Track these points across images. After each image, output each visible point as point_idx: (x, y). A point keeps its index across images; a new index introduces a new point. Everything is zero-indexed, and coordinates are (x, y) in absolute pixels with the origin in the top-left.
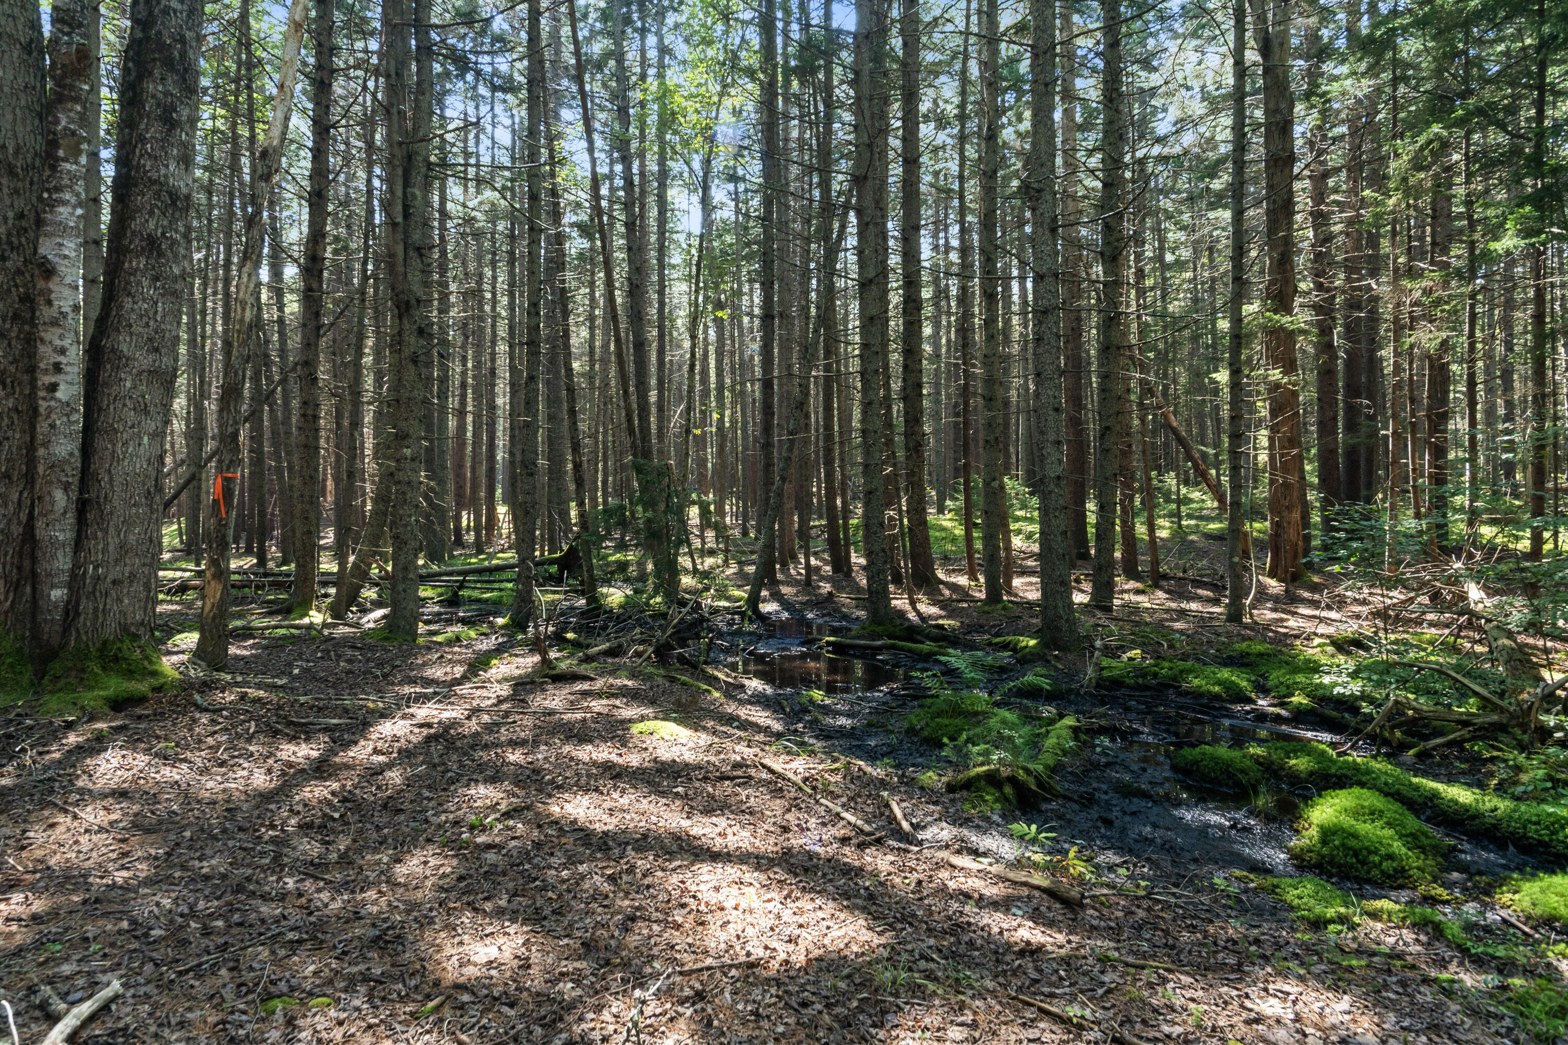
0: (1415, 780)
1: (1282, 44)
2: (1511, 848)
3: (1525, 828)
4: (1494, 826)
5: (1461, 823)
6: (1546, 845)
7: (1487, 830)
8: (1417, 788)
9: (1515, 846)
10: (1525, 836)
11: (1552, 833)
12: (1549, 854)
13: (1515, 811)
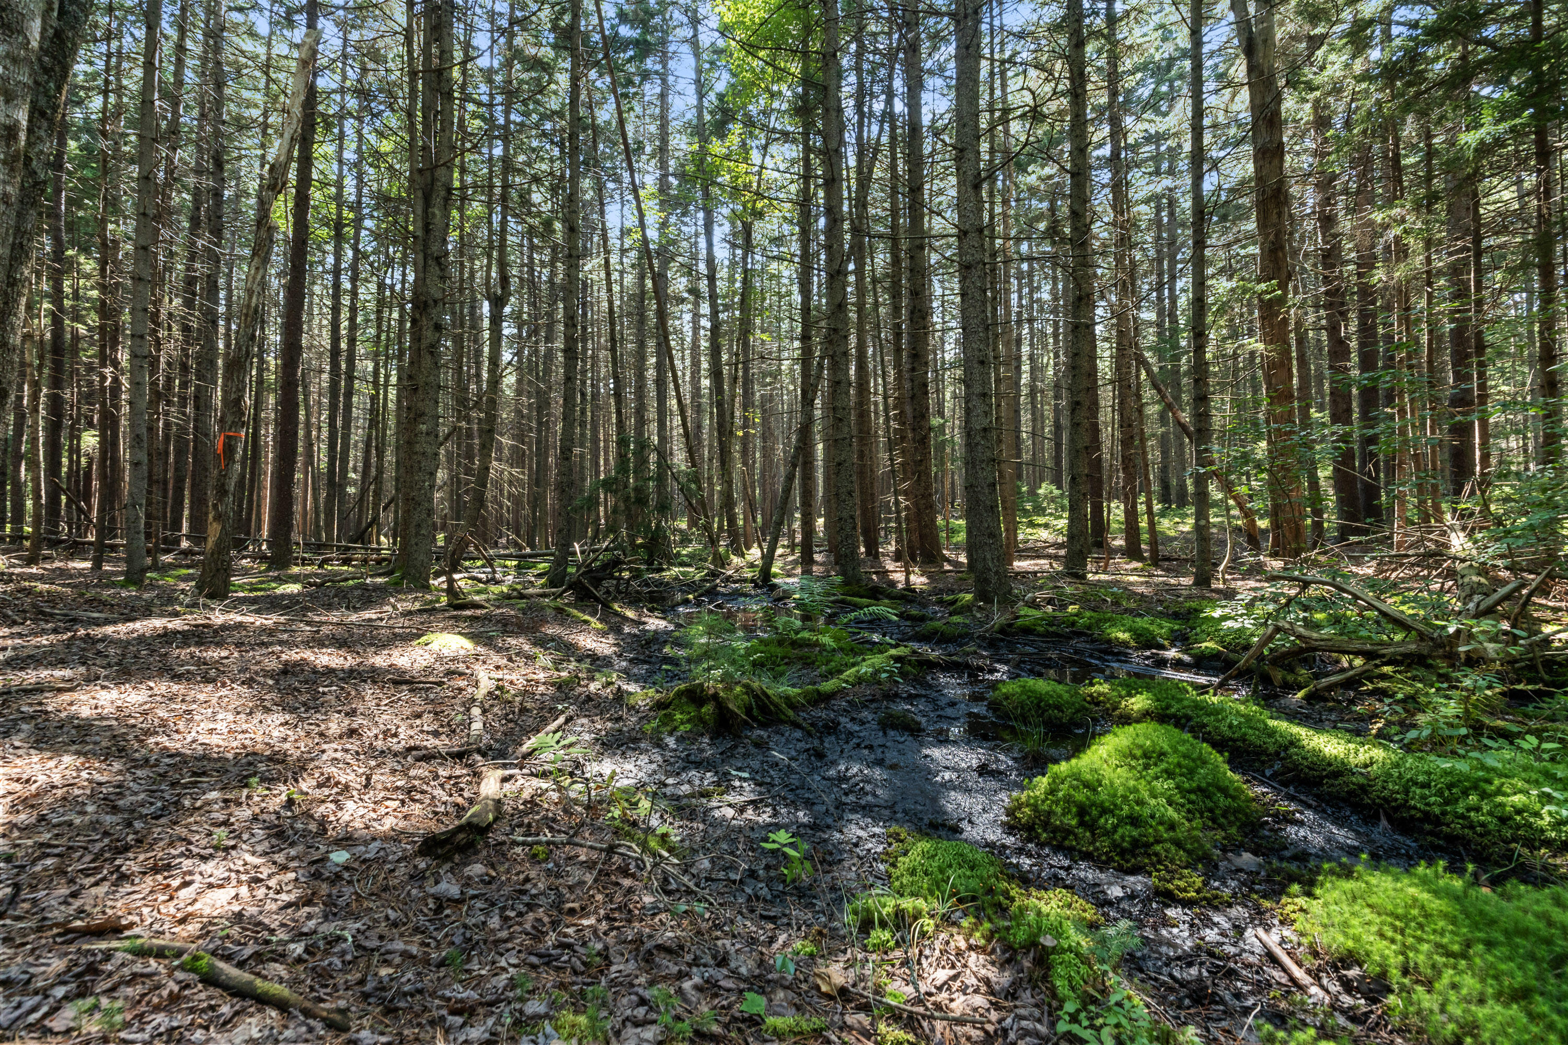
0: (1272, 723)
1: (1265, 41)
2: (1384, 822)
3: (1407, 792)
4: (1362, 787)
5: (1317, 782)
6: (1437, 821)
7: (1351, 793)
8: (1272, 733)
9: (1390, 820)
10: (1405, 805)
11: (1447, 802)
12: (1437, 835)
13: (1397, 765)
